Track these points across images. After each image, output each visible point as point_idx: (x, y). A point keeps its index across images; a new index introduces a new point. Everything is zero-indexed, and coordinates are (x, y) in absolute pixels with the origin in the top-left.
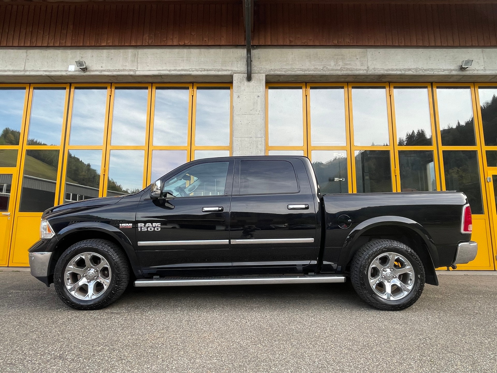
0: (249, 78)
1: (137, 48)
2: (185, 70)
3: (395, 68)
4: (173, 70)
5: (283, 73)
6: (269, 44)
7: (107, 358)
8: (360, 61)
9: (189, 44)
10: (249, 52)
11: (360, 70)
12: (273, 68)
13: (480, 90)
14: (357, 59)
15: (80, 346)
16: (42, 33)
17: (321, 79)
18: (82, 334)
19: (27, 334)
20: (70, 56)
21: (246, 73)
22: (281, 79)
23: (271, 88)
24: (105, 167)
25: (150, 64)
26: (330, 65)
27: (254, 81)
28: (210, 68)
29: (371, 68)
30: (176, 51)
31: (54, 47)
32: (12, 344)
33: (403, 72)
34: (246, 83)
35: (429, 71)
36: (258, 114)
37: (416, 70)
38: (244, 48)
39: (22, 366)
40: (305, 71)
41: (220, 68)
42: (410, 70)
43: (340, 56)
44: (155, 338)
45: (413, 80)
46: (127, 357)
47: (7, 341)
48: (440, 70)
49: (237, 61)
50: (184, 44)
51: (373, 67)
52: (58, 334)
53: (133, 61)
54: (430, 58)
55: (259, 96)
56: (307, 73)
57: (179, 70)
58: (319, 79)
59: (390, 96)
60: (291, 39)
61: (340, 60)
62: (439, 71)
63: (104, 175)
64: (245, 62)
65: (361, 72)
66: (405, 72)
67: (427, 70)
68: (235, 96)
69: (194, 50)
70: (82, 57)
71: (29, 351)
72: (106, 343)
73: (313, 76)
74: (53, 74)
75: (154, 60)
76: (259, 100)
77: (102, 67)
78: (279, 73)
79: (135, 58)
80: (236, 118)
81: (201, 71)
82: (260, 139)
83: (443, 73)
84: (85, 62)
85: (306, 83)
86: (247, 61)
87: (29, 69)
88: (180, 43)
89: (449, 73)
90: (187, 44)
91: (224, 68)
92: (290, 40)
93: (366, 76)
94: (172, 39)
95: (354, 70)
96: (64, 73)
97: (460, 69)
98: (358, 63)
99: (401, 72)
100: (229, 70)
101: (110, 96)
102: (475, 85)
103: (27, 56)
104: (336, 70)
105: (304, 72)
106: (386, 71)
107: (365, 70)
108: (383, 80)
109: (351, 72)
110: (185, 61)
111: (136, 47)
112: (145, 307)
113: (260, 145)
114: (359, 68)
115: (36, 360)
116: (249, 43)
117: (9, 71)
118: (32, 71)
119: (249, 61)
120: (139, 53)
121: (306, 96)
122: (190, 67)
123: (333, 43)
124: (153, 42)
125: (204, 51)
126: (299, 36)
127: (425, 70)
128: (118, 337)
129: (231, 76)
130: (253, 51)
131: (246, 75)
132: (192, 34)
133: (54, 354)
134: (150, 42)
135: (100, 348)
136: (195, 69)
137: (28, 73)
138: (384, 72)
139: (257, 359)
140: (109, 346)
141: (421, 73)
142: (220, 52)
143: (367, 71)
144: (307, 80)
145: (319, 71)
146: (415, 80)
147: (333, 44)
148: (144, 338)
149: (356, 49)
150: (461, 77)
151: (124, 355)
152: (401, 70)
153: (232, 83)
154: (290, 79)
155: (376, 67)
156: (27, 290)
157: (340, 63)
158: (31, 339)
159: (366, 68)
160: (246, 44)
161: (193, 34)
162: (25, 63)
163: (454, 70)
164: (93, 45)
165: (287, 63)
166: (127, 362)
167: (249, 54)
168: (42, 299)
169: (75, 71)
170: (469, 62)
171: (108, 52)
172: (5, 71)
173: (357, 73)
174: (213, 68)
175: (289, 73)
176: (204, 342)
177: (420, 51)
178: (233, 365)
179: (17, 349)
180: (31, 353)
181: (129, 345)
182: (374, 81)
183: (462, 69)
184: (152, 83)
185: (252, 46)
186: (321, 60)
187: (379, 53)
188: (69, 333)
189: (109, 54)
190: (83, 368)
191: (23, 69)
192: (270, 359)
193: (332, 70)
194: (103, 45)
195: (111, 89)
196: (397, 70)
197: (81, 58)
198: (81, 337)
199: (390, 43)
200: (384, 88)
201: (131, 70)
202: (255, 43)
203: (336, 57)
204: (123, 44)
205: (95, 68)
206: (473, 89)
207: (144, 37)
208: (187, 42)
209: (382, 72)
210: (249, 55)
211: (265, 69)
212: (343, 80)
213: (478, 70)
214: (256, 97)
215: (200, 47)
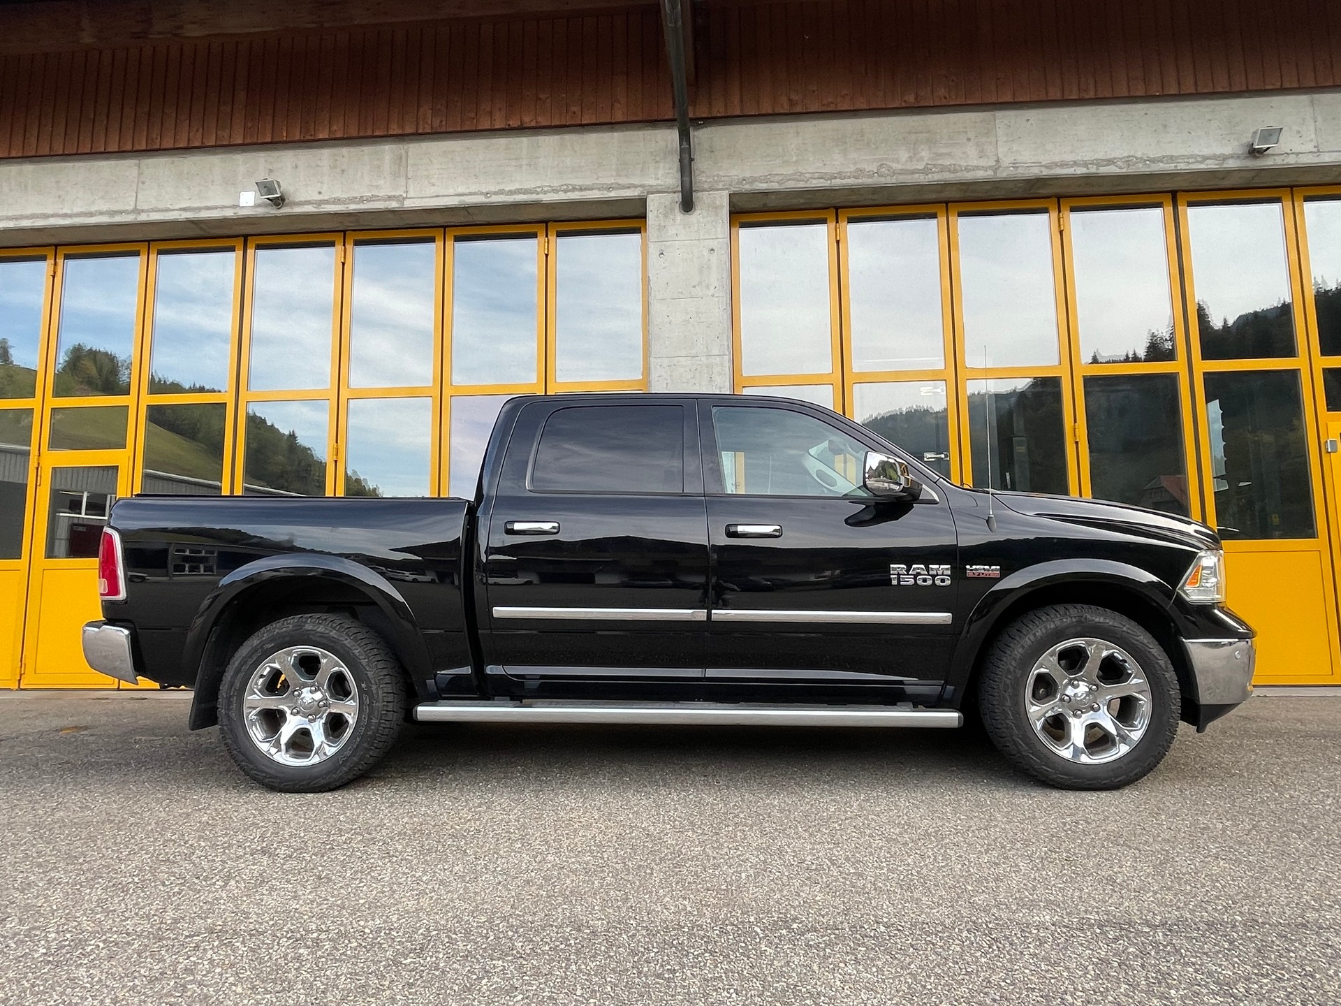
0: (687, 205)
1: (403, 141)
2: (526, 192)
3: (1069, 158)
4: (495, 193)
5: (775, 186)
6: (738, 113)
7: (359, 854)
8: (977, 144)
9: (533, 124)
10: (684, 136)
11: (977, 168)
12: (748, 175)
13: (1308, 206)
14: (969, 139)
15: (302, 835)
16: (174, 115)
17: (875, 197)
18: (305, 815)
19: (188, 815)
20: (242, 169)
21: (678, 192)
22: (772, 202)
23: (744, 225)
24: (337, 442)
25: (438, 178)
26: (897, 161)
27: (699, 212)
28: (588, 182)
29: (1006, 161)
30: (501, 142)
31: (203, 148)
32: (162, 830)
33: (1093, 170)
34: (679, 216)
35: (1162, 162)
36: (713, 296)
37: (1128, 161)
38: (671, 127)
39: (189, 864)
40: (831, 180)
41: (613, 181)
42: (1110, 162)
43: (924, 135)
44: (463, 820)
45: (1120, 188)
46: (402, 852)
47: (150, 824)
48: (1193, 160)
49: (656, 162)
50: (522, 124)
51: (1011, 160)
52: (252, 814)
53: (396, 175)
54: (1165, 126)
55: (712, 250)
56: (837, 182)
57: (511, 193)
58: (871, 197)
59: (1061, 232)
60: (794, 97)
61: (923, 146)
62: (1191, 160)
63: (336, 461)
64: (677, 164)
65: (980, 175)
66: (1097, 169)
67: (1158, 161)
68: (653, 250)
69: (547, 138)
70: (271, 171)
71: (199, 841)
72: (356, 829)
73: (852, 190)
74: (204, 215)
75: (448, 168)
76: (714, 258)
77: (320, 193)
78: (763, 186)
79: (400, 165)
80: (656, 307)
81: (565, 191)
82: (718, 358)
83: (1202, 166)
84: (278, 182)
85: (837, 209)
86: (680, 161)
87: (145, 207)
88: (511, 123)
89: (1216, 165)
90: (528, 125)
91: (623, 181)
92: (790, 100)
93: (996, 184)
94: (491, 113)
95: (962, 170)
96: (229, 213)
97: (1250, 153)
98: (972, 151)
99: (1088, 169)
100: (636, 186)
101: (343, 264)
102: (1294, 192)
103: (140, 174)
104: (913, 172)
105: (829, 182)
106: (1046, 167)
107: (990, 167)
108: (1041, 191)
109: (952, 175)
110: (524, 167)
111: (401, 137)
112: (441, 766)
113: (720, 374)
114: (975, 163)
115: (216, 856)
116: (684, 114)
117: (101, 213)
118: (153, 210)
119: (686, 161)
120: (410, 154)
121: (838, 242)
122: (539, 184)
123: (905, 101)
124: (444, 123)
125: (572, 140)
126: (815, 89)
127: (1153, 161)
128: (382, 819)
129: (643, 202)
130: (696, 133)
131: (678, 197)
132: (540, 99)
133: (249, 846)
134: (436, 123)
135: (344, 838)
136: (550, 186)
137: (143, 218)
138: (1041, 172)
139: (679, 856)
140: (362, 835)
141: (1142, 169)
142: (613, 140)
143: (995, 171)
144: (838, 201)
145: (869, 177)
146: (1127, 187)
147: (904, 105)
148: (437, 821)
149: (965, 114)
150: (1253, 174)
151: (396, 850)
152: (1086, 164)
153: (644, 217)
154: (795, 201)
155: (1020, 159)
156: (172, 736)
157: (923, 154)
158: (200, 822)
159: (992, 163)
160: (676, 117)
161: (542, 96)
162: (137, 193)
163: (1231, 156)
164: (297, 138)
165: (785, 158)
166: (402, 860)
167: (684, 143)
168: (207, 752)
169: (257, 206)
170: (1271, 134)
171: (335, 155)
172: (91, 214)
173: (969, 176)
174: (597, 182)
175: (791, 185)
176: (567, 827)
177: (1139, 109)
178: (625, 865)
179: (173, 838)
180: (203, 844)
181: (405, 833)
182: (1018, 195)
183: (1254, 153)
184: (445, 227)
185: (691, 119)
186: (873, 146)
187: (1028, 120)
188: (277, 813)
189: (336, 160)
190: (313, 869)
191: (131, 208)
192: (708, 856)
193: (903, 172)
194: (321, 136)
195: (344, 245)
196: (1075, 163)
197: (267, 172)
198: (303, 820)
199: (1055, 93)
200: (1044, 211)
201: (390, 198)
202: (702, 112)
203: (913, 137)
204: (369, 133)
205: (302, 197)
206: (1288, 204)
207: (421, 110)
208: (528, 120)
209: (1035, 172)
210: (685, 145)
211: (726, 178)
212: (933, 196)
213: (1297, 154)
214: (706, 253)
215: (561, 129)
